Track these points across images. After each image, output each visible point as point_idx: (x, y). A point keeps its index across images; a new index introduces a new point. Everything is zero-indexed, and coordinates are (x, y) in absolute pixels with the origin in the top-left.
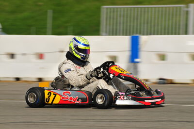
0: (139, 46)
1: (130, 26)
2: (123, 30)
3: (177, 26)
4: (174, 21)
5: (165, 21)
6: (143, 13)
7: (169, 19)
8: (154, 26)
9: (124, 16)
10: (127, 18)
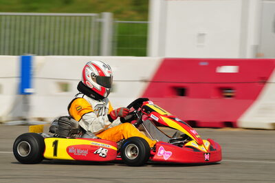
0: (32, 71)
1: (19, 41)
2: (9, 47)
3: (86, 44)
4: (82, 36)
5: (69, 36)
6: (38, 23)
7: (75, 34)
8: (54, 42)
9: (10, 28)
10: (15, 29)
